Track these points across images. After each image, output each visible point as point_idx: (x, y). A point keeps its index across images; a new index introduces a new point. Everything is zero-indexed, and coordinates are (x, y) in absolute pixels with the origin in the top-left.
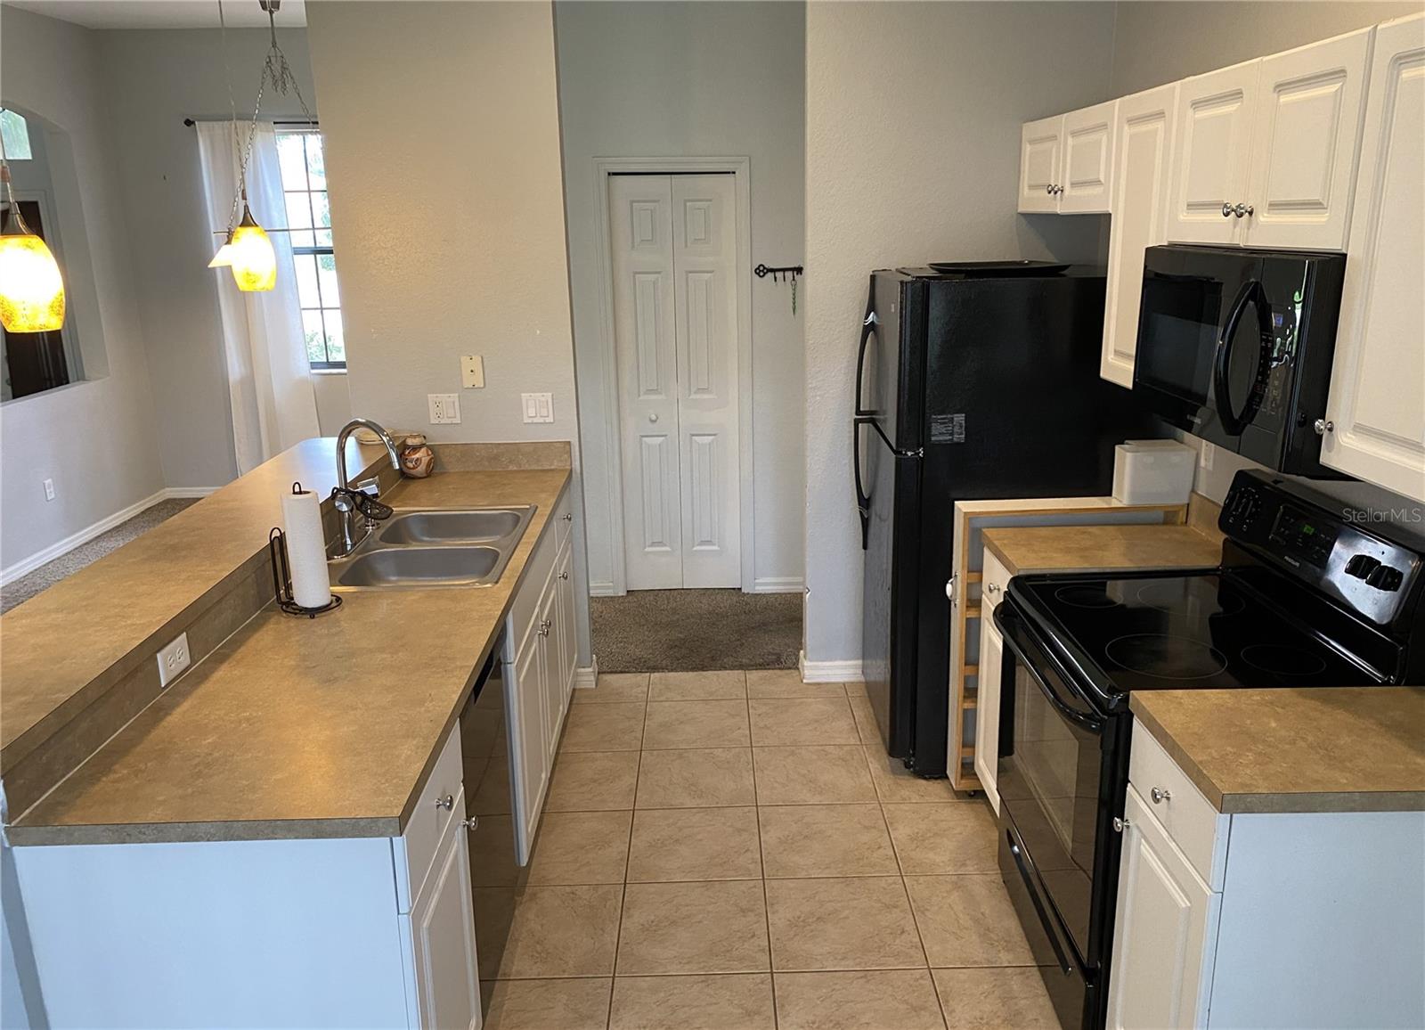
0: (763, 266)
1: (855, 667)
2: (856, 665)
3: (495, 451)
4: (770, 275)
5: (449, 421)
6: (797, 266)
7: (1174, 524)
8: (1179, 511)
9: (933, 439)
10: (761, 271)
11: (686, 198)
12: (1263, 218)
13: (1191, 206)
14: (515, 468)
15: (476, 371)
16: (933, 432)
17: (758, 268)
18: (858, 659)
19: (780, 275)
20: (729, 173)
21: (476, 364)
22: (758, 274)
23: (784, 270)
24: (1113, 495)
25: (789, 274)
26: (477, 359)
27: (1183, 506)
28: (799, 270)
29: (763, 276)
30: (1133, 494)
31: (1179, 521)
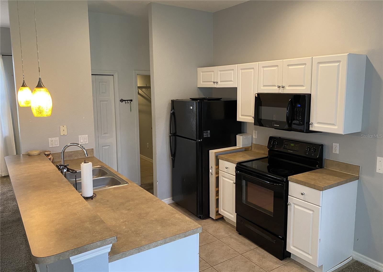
0: (122, 99)
1: (169, 200)
2: (169, 199)
3: (70, 154)
4: (124, 102)
5: (55, 146)
6: (131, 99)
7: (248, 150)
8: (249, 148)
9: (204, 137)
10: (122, 101)
11: (99, 81)
12: (287, 88)
13: (264, 86)
14: (76, 158)
15: (65, 130)
16: (204, 135)
17: (121, 100)
18: (171, 197)
19: (126, 101)
20: (111, 75)
21: (65, 128)
22: (121, 101)
23: (128, 100)
24: (237, 146)
25: (129, 101)
26: (65, 126)
27: (250, 146)
28: (131, 100)
29: (122, 102)
30: (243, 145)
31: (250, 150)
